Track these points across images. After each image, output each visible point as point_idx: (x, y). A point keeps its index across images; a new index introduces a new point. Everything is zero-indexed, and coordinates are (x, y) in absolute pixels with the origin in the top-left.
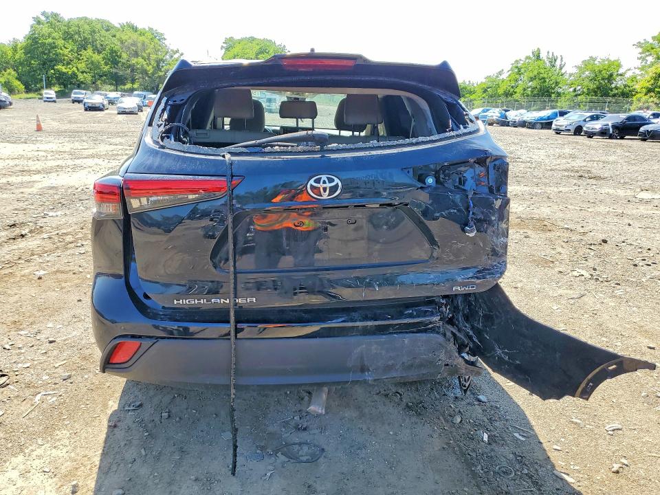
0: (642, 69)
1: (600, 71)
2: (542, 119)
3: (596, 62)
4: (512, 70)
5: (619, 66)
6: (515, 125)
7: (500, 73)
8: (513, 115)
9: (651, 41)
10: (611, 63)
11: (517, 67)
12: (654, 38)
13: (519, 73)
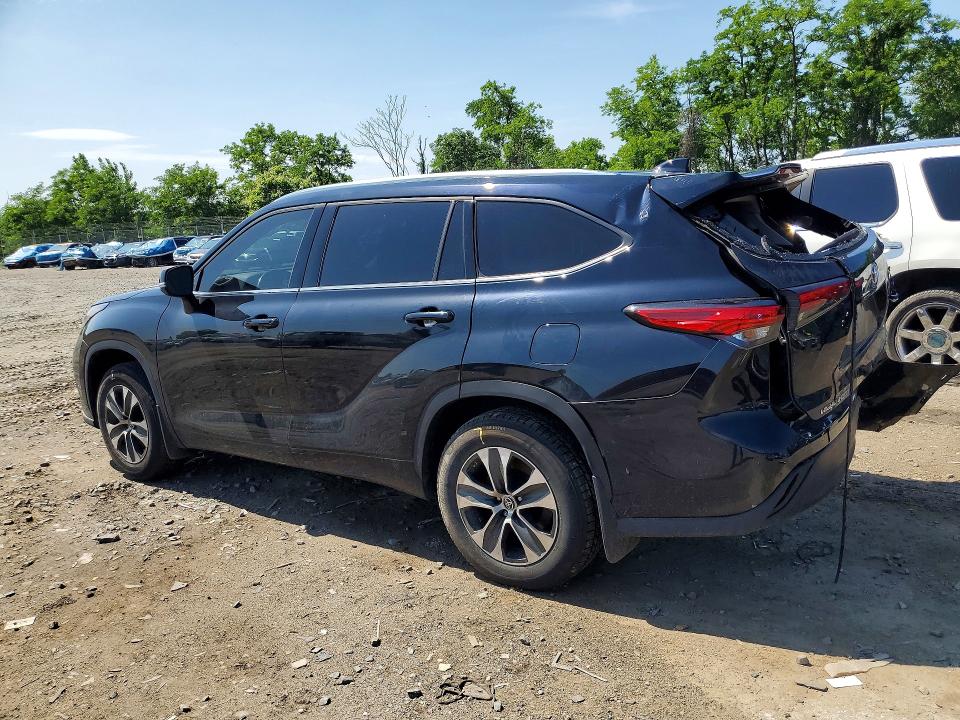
0: (241, 178)
1: (195, 184)
2: (155, 251)
3: (184, 172)
4: (56, 184)
5: (214, 176)
6: (113, 264)
7: (38, 190)
8: (101, 251)
9: (240, 144)
10: (204, 173)
11: (64, 182)
12: (244, 141)
13: (69, 189)
